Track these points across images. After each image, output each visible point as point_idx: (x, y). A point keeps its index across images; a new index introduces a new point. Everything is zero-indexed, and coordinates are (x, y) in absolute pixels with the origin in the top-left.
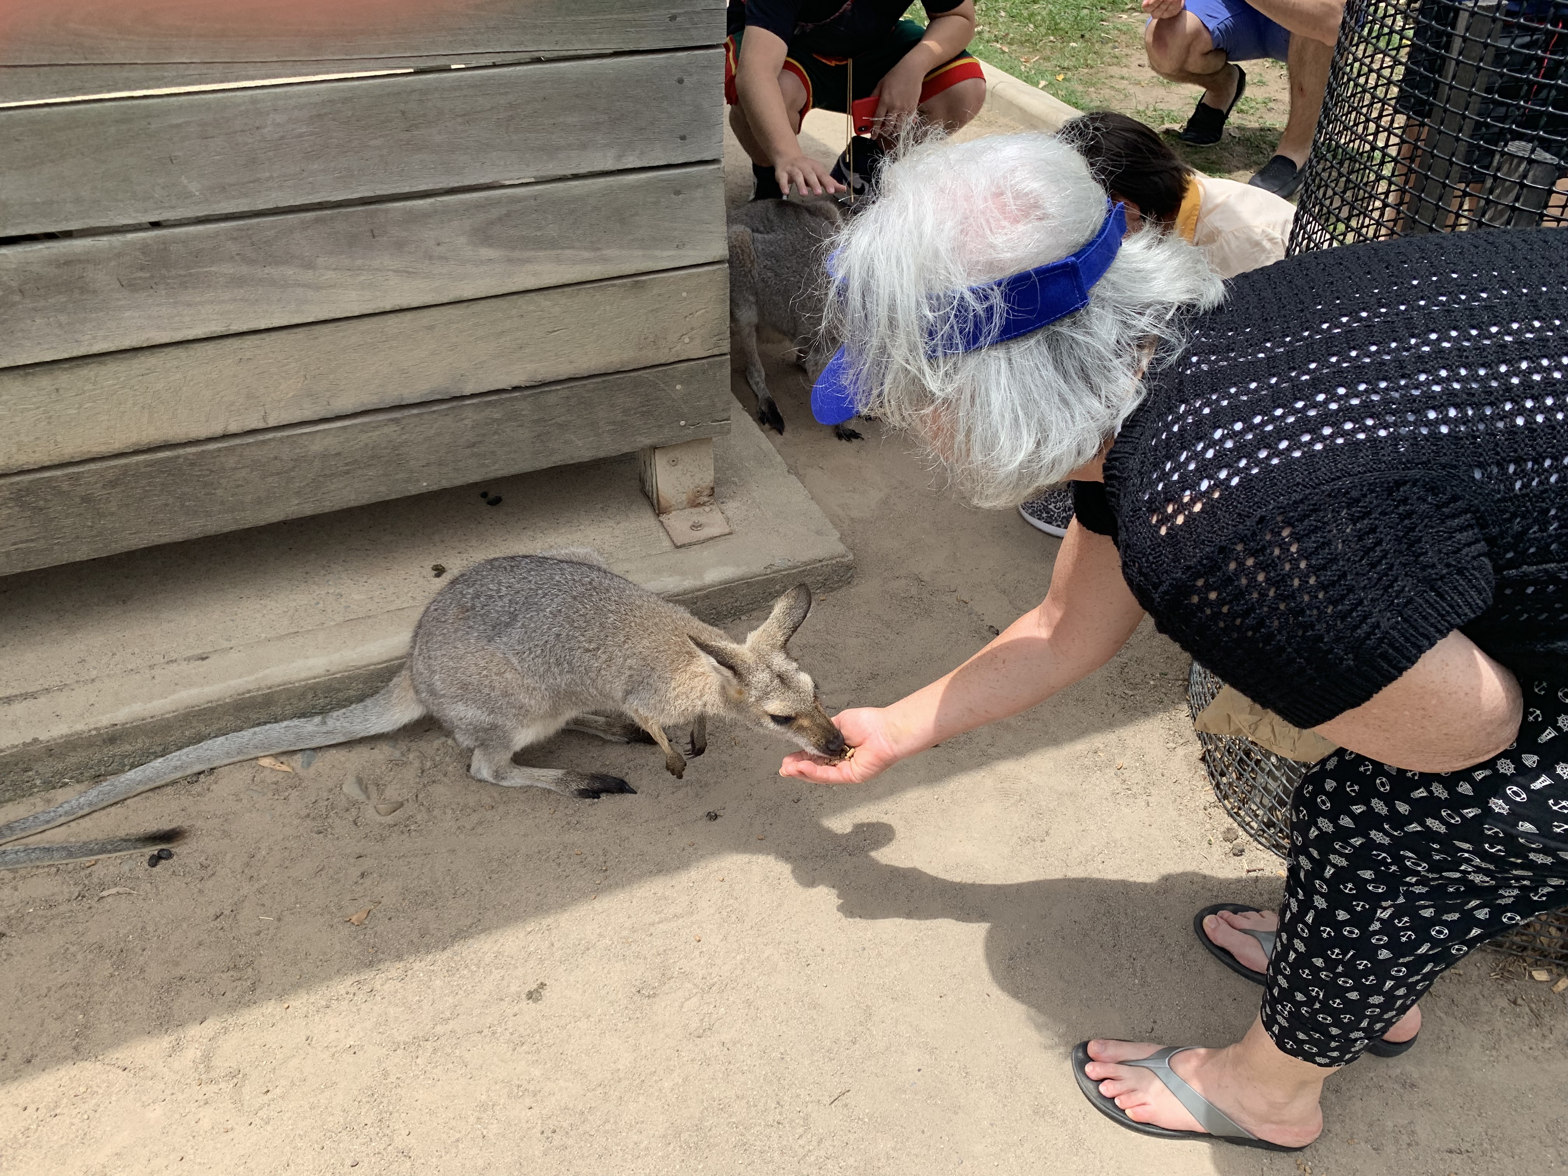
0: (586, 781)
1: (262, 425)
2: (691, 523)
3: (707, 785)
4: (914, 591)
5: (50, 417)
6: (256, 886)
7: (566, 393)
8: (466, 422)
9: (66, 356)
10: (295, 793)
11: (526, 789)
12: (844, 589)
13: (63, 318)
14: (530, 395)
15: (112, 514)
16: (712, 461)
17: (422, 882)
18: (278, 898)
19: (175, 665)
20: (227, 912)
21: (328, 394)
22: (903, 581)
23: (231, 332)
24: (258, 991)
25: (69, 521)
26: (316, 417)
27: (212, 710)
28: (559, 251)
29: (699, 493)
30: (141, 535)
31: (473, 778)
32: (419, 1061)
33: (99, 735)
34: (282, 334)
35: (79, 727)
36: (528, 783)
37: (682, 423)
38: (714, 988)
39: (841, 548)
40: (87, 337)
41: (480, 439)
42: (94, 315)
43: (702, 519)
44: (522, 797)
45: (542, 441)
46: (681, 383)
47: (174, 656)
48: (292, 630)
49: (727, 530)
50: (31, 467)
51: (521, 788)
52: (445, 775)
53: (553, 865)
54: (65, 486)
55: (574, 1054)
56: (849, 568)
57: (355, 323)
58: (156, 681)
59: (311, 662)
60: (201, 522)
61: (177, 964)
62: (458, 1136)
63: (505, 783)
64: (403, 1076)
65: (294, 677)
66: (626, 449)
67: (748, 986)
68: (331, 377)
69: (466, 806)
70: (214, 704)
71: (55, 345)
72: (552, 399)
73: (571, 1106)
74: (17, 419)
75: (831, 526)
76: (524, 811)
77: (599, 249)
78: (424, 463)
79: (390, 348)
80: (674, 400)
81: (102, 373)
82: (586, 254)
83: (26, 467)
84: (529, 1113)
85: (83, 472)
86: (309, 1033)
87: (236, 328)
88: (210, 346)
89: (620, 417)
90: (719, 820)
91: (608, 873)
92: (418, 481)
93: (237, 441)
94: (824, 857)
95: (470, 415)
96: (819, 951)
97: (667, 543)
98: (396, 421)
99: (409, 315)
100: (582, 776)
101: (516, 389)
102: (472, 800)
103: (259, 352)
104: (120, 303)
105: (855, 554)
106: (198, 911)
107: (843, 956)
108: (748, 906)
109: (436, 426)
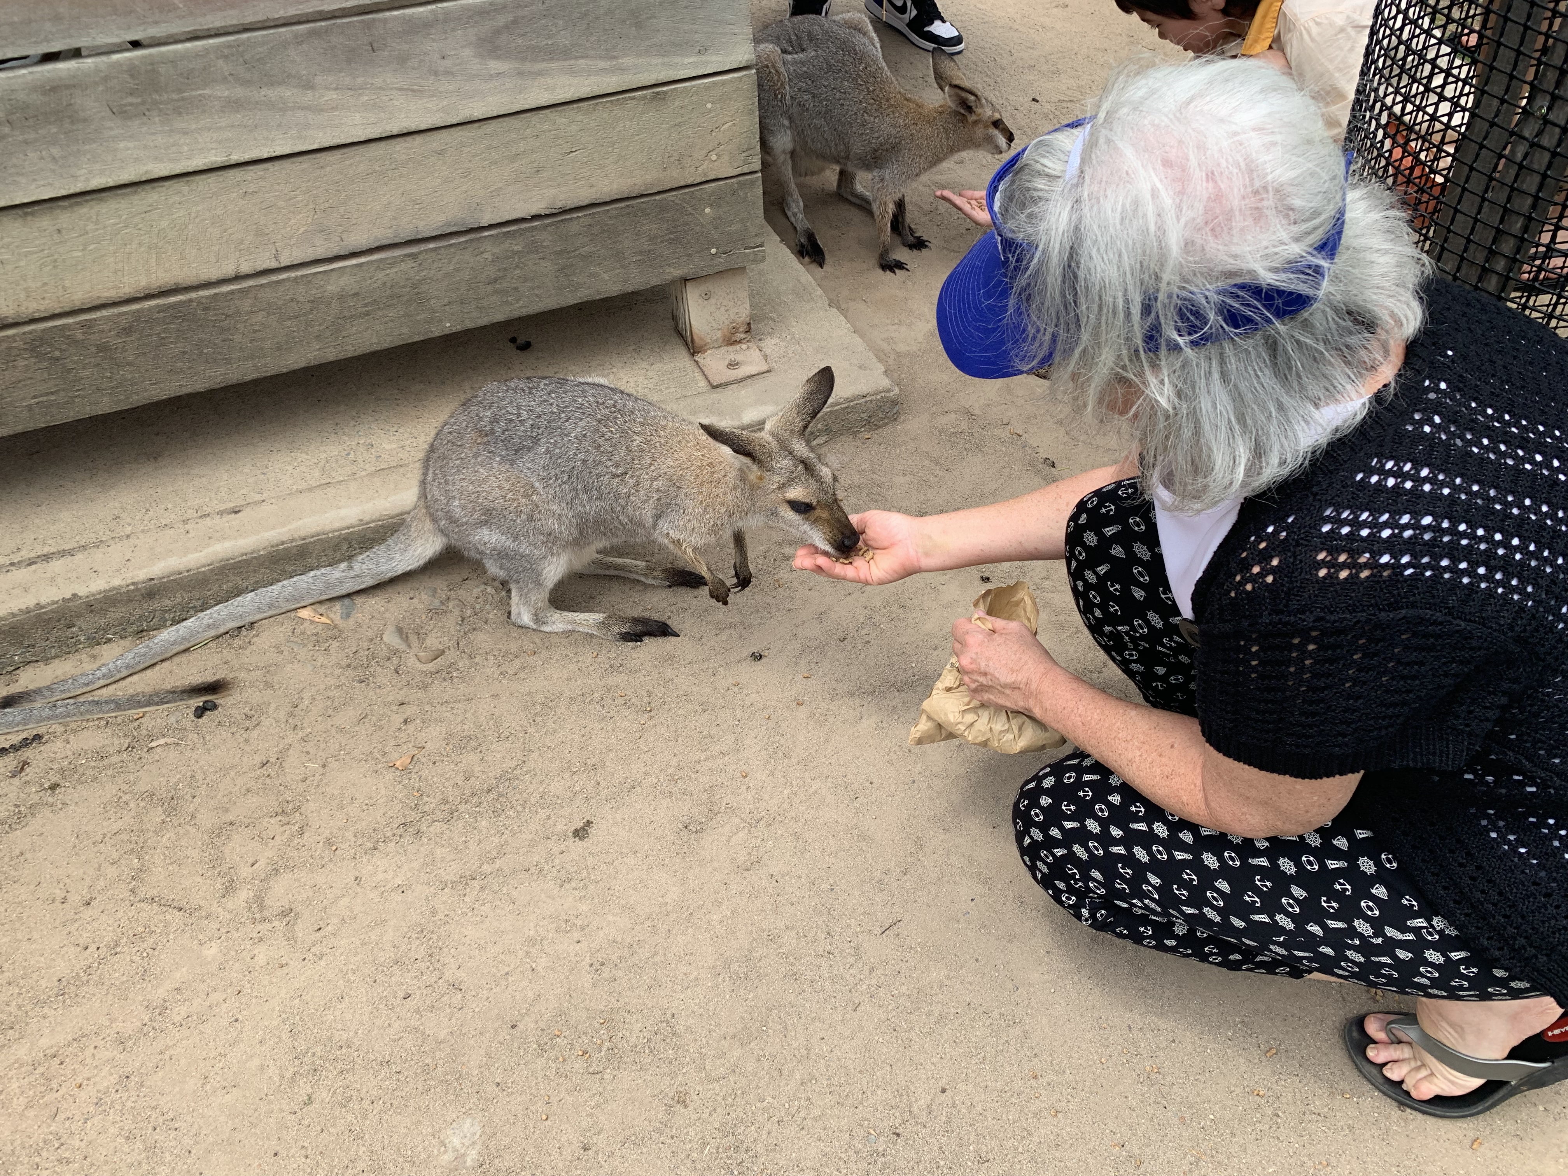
0: (628, 625)
1: (274, 265)
2: (727, 362)
3: (749, 626)
4: (964, 426)
5: (55, 261)
6: (301, 734)
7: (588, 221)
8: (485, 255)
9: (64, 192)
10: (335, 644)
11: (568, 634)
12: (890, 426)
13: (55, 151)
14: (550, 225)
15: (130, 364)
16: (746, 294)
17: (466, 727)
18: (323, 746)
19: (208, 519)
20: (273, 760)
21: (340, 229)
22: (953, 416)
23: (232, 162)
24: (306, 835)
25: (86, 373)
26: (330, 254)
27: (247, 562)
28: (572, 62)
29: (735, 331)
30: (162, 385)
31: (514, 624)
32: (467, 899)
33: (137, 590)
34: (286, 163)
35: (117, 582)
36: (570, 627)
37: (713, 251)
38: (761, 822)
39: (886, 382)
40: (84, 171)
41: (501, 274)
42: (87, 147)
43: (739, 358)
44: (565, 642)
45: (566, 275)
46: (711, 206)
47: (208, 510)
48: (323, 482)
49: (765, 368)
50: (43, 315)
51: (562, 633)
52: (486, 623)
53: (598, 707)
54: (79, 335)
55: (621, 889)
56: (894, 403)
57: (361, 149)
58: (190, 536)
59: (343, 512)
60: (222, 370)
61: (227, 810)
62: (507, 969)
63: (546, 629)
64: (452, 914)
65: (328, 528)
66: (655, 282)
67: (796, 819)
68: (342, 210)
69: (508, 652)
70: (249, 556)
71: (50, 181)
72: (574, 228)
73: (619, 939)
74: (22, 263)
75: (875, 360)
76: (567, 655)
77: (615, 57)
78: (445, 302)
79: (401, 176)
80: (703, 226)
81: (104, 211)
82: (601, 64)
83: (37, 315)
84: (578, 947)
85: (95, 320)
86: (357, 874)
87: (235, 158)
88: (212, 178)
89: (646, 246)
90: (764, 660)
91: (652, 714)
92: (440, 321)
93: (251, 283)
94: (871, 693)
95: (489, 248)
96: (868, 784)
97: (702, 383)
98: (413, 256)
99: (418, 140)
100: (624, 620)
101: (535, 217)
102: (514, 647)
103: (262, 184)
104: (113, 133)
105: (901, 390)
106: (245, 759)
107: (893, 789)
108: (794, 742)
109: (454, 261)
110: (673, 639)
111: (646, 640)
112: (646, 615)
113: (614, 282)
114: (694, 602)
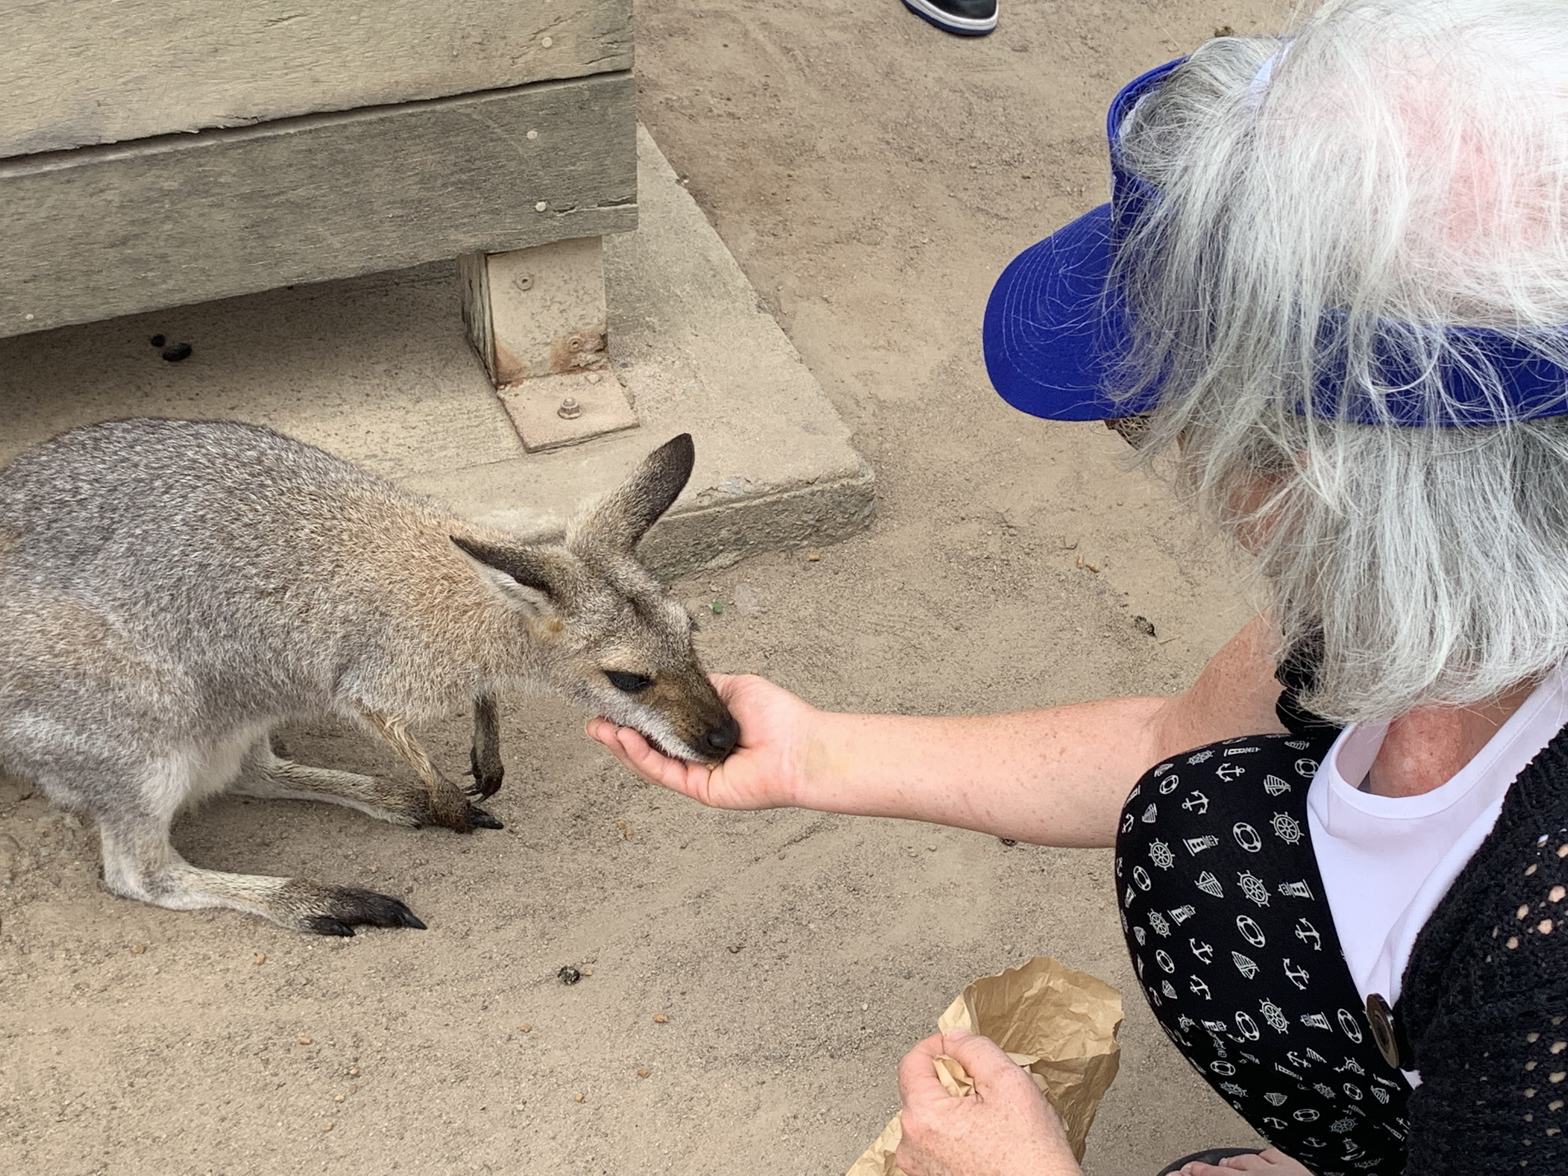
0: (328, 902)
2: (558, 405)
3: (563, 916)
4: (993, 547)
7: (307, 142)
8: (109, 195)
11: (213, 913)
12: (856, 540)
14: (233, 146)
16: (600, 283)
22: (975, 526)
29: (577, 346)
31: (110, 892)
36: (216, 901)
37: (541, 206)
39: (851, 459)
41: (136, 230)
43: (581, 397)
44: (205, 930)
45: (261, 237)
46: (538, 126)
49: (629, 420)
51: (202, 911)
52: (57, 884)
56: (866, 498)
63: (169, 902)
66: (428, 255)
69: (93, 945)
72: (279, 153)
75: (834, 415)
76: (206, 957)
78: (27, 275)
80: (522, 161)
89: (414, 192)
90: (583, 983)
91: (359, 1081)
92: (15, 309)
94: (781, 1059)
95: (116, 182)
97: (509, 442)
100: (322, 892)
101: (206, 132)
102: (105, 934)
105: (879, 473)
109: (50, 202)
110: (412, 933)
111: (361, 933)
112: (366, 883)
113: (351, 254)
114: (460, 861)
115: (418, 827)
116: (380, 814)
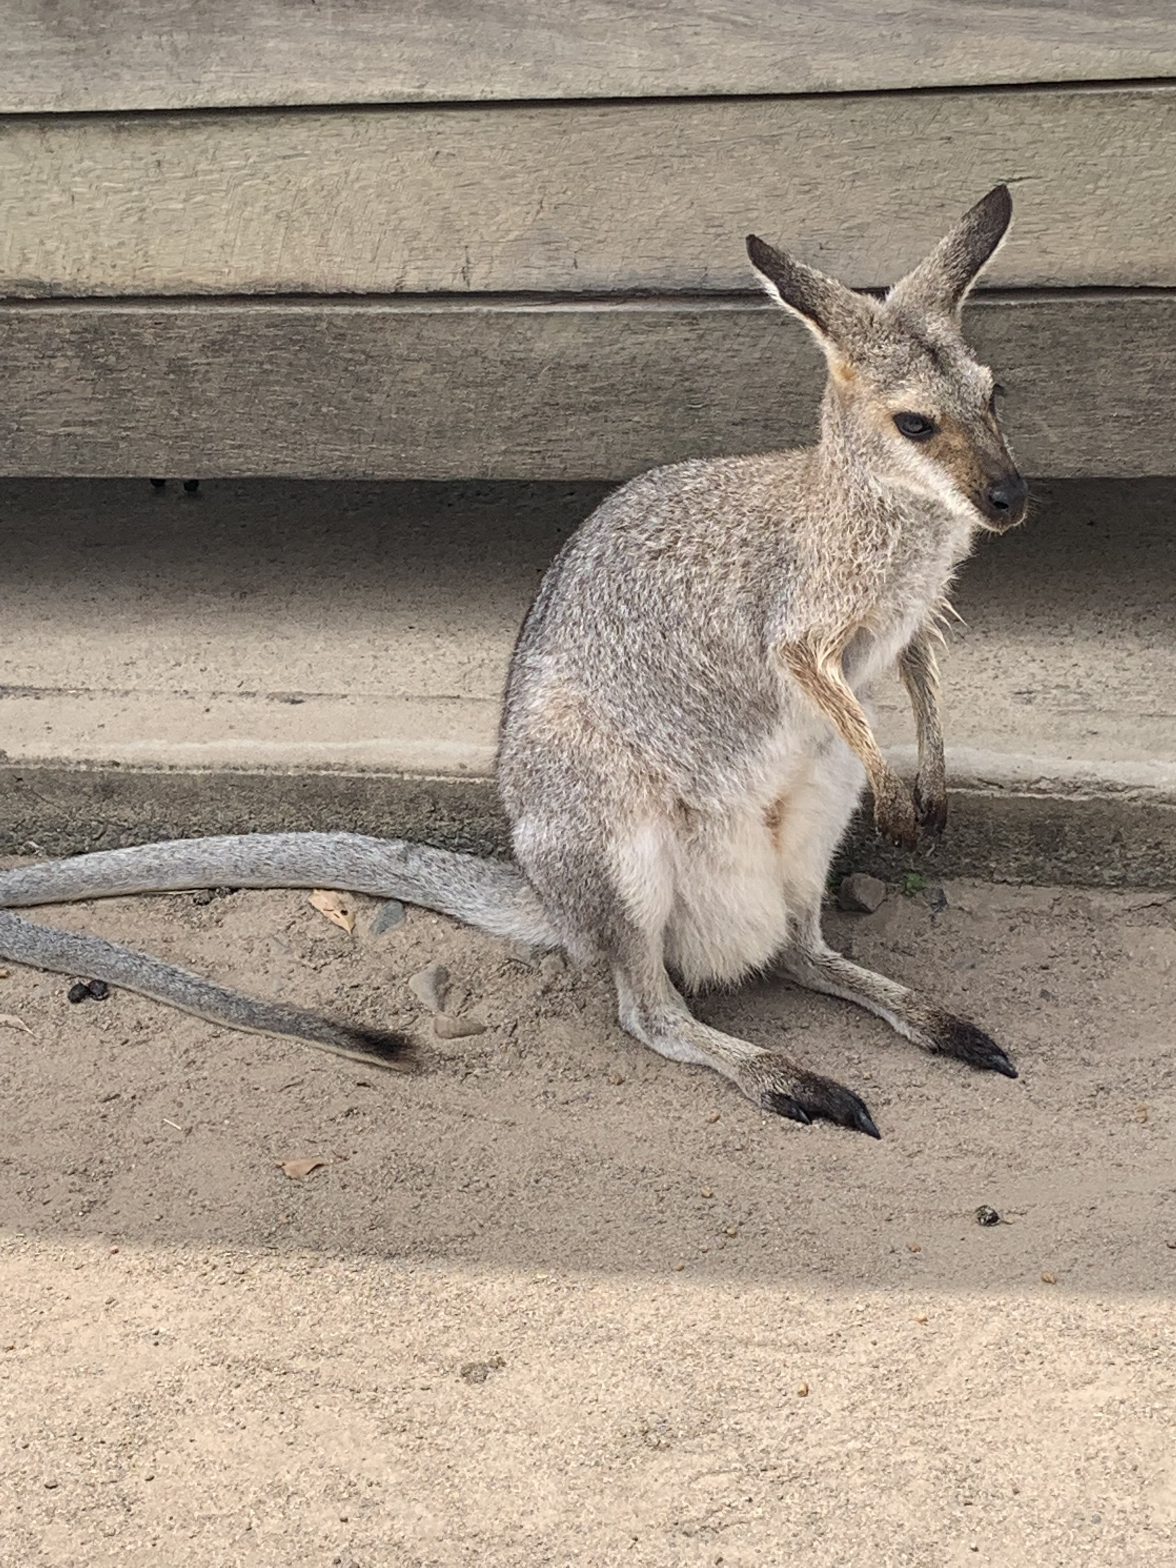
1: (458, 285)
5: (143, 210)
6: (192, 1076)
7: (1028, 317)
9: (176, 104)
10: (336, 965)
13: (180, 38)
15: (210, 403)
17: (430, 1153)
18: (209, 1103)
19: (250, 700)
20: (125, 1097)
21: (576, 245)
23: (424, 99)
24: (90, 1217)
25: (146, 402)
26: (549, 286)
27: (264, 783)
28: (1034, 12)
30: (249, 452)
32: (235, 1392)
33: (89, 774)
34: (508, 117)
35: (66, 752)
38: (770, 1473)
40: (212, 76)
42: (224, 39)
44: (682, 1080)
47: (255, 686)
50: (111, 293)
53: (652, 1197)
54: (148, 338)
55: (469, 1475)
57: (634, 111)
58: (207, 716)
59: (443, 746)
60: (344, 449)
61: (16, 1142)
62: (214, 1511)
64: (199, 1403)
65: (406, 763)
67: (832, 1493)
68: (585, 211)
69: (580, 1065)
70: (269, 773)
71: (162, 82)
73: (408, 1545)
74: (98, 205)
77: (1118, 15)
78: (738, 416)
79: (695, 170)
81: (226, 144)
82: (1091, 23)
83: (99, 292)
84: (339, 1526)
85: (176, 317)
86: (118, 1296)
87: (432, 92)
88: (392, 120)
90: (996, 1228)
91: (732, 1241)
93: (418, 308)
96: (1009, 1492)
98: (692, 319)
99: (733, 111)
102: (596, 1060)
103: (465, 143)
104: (264, 22)
106: (90, 1082)
107: (1047, 1515)
108: (934, 1374)
110: (864, 1139)
111: (818, 1124)
113: (1068, 451)
114: (956, 1093)
115: (934, 1051)
116: (902, 1028)
